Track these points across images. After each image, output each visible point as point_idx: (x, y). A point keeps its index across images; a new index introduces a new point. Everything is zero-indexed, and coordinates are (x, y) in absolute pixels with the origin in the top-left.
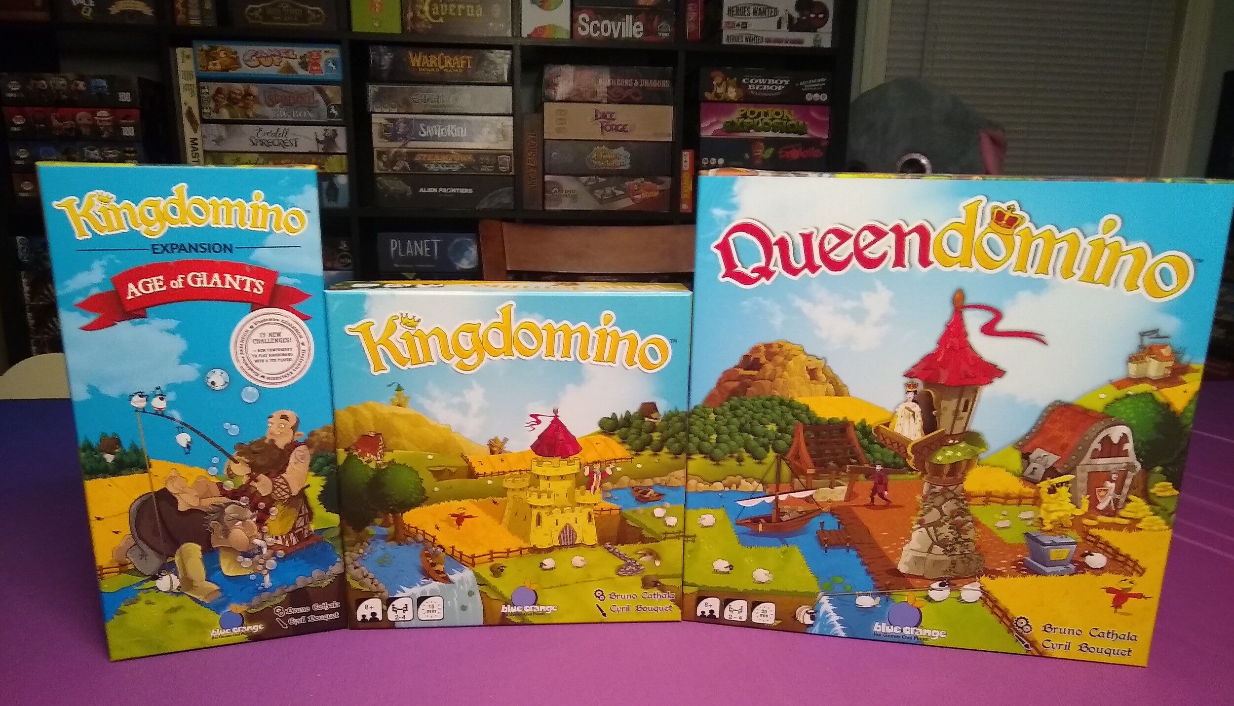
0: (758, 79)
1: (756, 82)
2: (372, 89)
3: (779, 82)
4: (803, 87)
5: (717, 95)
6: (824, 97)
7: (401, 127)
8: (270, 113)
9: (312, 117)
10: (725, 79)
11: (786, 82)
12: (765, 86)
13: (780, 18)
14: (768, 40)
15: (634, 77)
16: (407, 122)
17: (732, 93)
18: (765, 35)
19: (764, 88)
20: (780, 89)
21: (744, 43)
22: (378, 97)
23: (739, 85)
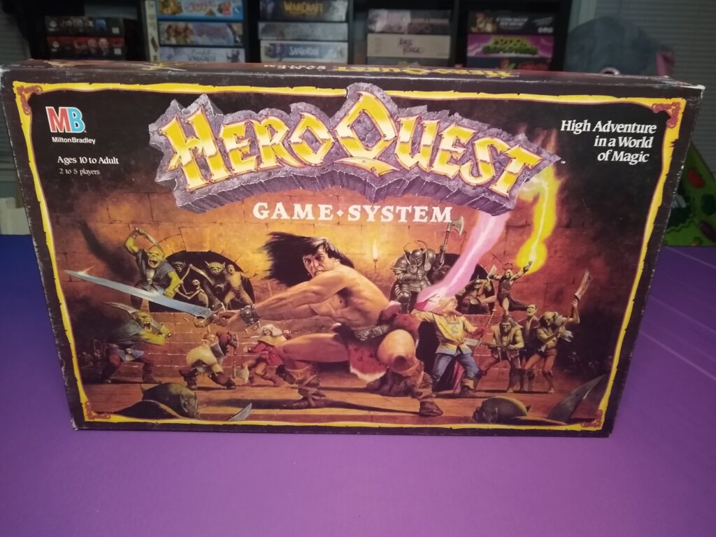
0: (507, 18)
1: (506, 20)
2: (261, 25)
3: (521, 20)
4: (537, 23)
5: (479, 29)
6: (550, 30)
7: (279, 49)
8: (200, 40)
9: (225, 42)
10: (484, 18)
11: (526, 20)
15: (425, 17)
16: (282, 46)
17: (489, 28)
19: (511, 24)
20: (521, 25)
22: (265, 31)
23: (494, 22)
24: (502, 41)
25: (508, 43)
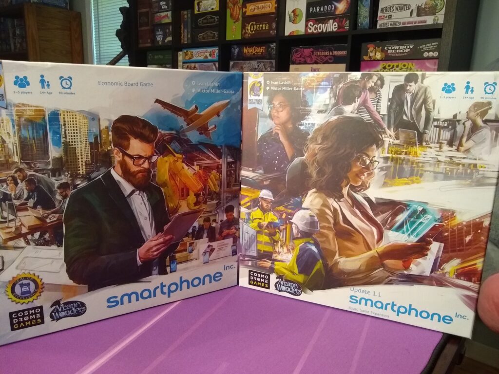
0: (394, 46)
1: (393, 48)
2: (231, 63)
3: (407, 47)
4: (422, 49)
5: (370, 57)
6: (436, 54)
10: (375, 48)
11: (411, 47)
12: (398, 51)
13: (412, 10)
14: (404, 23)
15: (330, 50)
17: (379, 56)
18: (402, 21)
19: (398, 52)
20: (407, 51)
21: (389, 26)
22: (233, 66)
23: (383, 51)
24: (389, 66)
25: (395, 68)
